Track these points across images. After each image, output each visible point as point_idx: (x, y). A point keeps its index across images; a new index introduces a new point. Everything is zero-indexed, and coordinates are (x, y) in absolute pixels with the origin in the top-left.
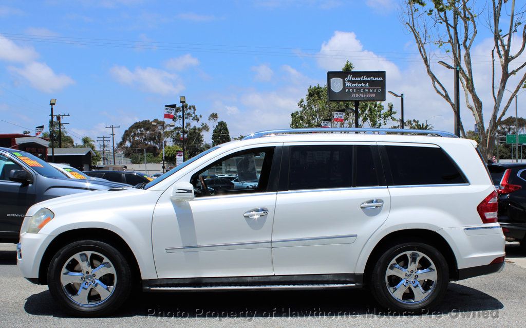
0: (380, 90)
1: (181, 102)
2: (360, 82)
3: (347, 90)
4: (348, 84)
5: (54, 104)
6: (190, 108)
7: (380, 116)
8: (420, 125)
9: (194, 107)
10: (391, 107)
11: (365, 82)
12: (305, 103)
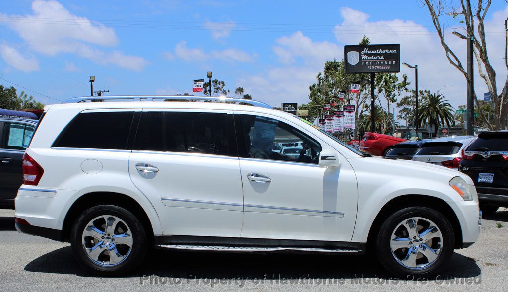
0: (394, 62)
1: (208, 77)
2: (375, 55)
3: (363, 63)
4: (364, 57)
5: (93, 81)
6: (219, 84)
7: (394, 87)
8: (432, 95)
9: (223, 83)
10: (405, 79)
11: (380, 55)
12: (323, 76)
